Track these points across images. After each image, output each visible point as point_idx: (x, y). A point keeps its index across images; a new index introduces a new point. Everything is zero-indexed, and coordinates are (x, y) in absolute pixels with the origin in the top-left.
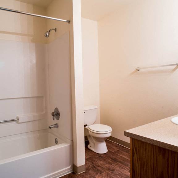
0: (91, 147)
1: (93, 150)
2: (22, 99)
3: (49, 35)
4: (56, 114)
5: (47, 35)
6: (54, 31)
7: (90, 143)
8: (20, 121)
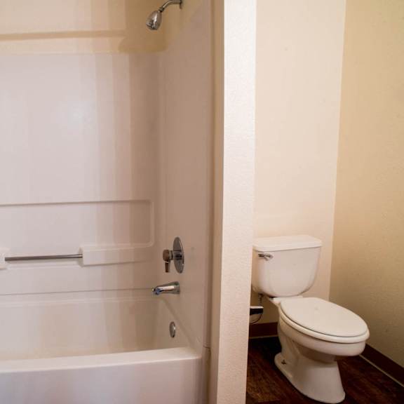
0: (284, 363)
1: (290, 376)
2: (95, 206)
3: (158, 24)
4: (175, 256)
5: (153, 24)
6: (178, 5)
7: (283, 350)
8: (86, 260)
